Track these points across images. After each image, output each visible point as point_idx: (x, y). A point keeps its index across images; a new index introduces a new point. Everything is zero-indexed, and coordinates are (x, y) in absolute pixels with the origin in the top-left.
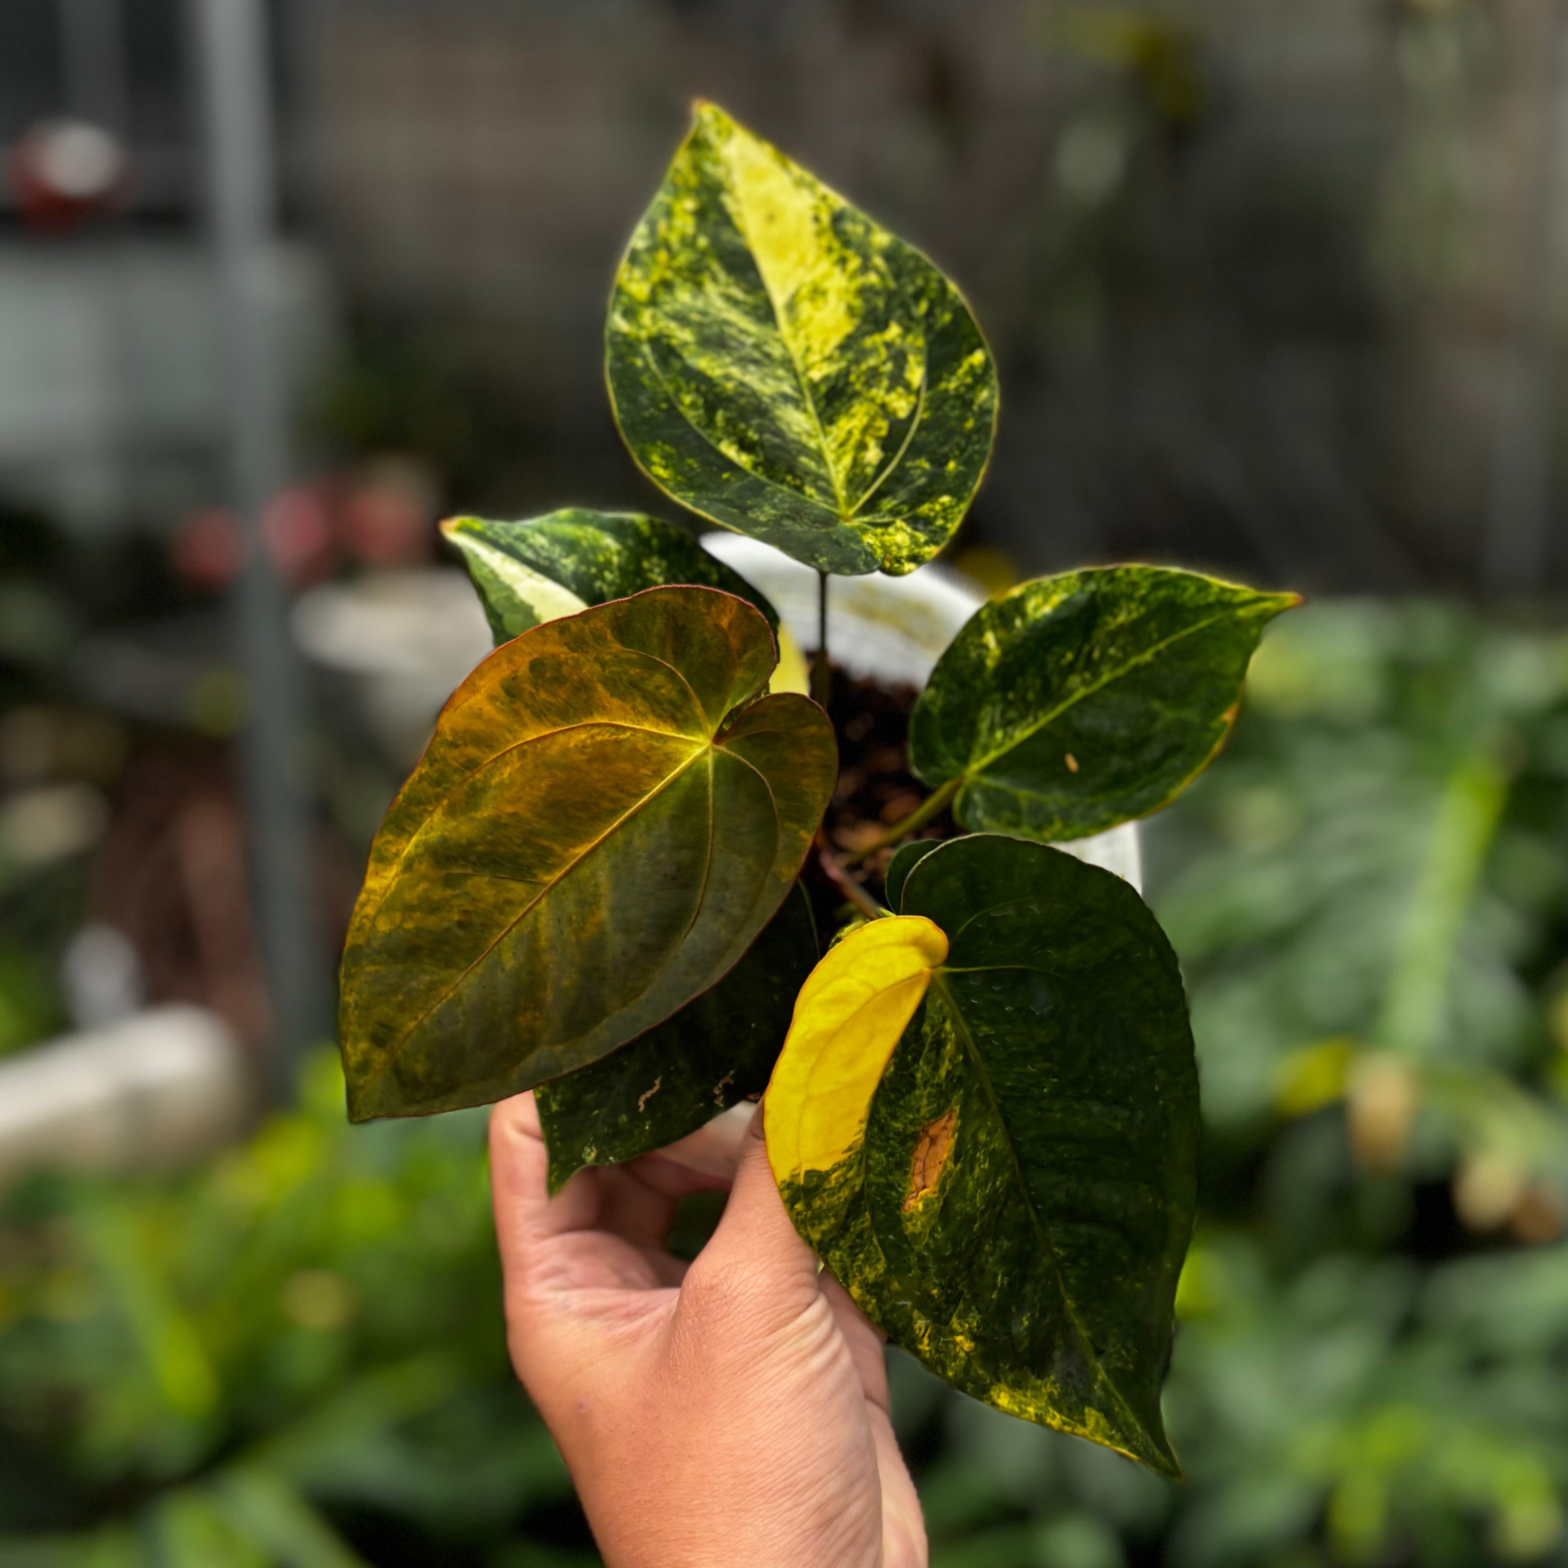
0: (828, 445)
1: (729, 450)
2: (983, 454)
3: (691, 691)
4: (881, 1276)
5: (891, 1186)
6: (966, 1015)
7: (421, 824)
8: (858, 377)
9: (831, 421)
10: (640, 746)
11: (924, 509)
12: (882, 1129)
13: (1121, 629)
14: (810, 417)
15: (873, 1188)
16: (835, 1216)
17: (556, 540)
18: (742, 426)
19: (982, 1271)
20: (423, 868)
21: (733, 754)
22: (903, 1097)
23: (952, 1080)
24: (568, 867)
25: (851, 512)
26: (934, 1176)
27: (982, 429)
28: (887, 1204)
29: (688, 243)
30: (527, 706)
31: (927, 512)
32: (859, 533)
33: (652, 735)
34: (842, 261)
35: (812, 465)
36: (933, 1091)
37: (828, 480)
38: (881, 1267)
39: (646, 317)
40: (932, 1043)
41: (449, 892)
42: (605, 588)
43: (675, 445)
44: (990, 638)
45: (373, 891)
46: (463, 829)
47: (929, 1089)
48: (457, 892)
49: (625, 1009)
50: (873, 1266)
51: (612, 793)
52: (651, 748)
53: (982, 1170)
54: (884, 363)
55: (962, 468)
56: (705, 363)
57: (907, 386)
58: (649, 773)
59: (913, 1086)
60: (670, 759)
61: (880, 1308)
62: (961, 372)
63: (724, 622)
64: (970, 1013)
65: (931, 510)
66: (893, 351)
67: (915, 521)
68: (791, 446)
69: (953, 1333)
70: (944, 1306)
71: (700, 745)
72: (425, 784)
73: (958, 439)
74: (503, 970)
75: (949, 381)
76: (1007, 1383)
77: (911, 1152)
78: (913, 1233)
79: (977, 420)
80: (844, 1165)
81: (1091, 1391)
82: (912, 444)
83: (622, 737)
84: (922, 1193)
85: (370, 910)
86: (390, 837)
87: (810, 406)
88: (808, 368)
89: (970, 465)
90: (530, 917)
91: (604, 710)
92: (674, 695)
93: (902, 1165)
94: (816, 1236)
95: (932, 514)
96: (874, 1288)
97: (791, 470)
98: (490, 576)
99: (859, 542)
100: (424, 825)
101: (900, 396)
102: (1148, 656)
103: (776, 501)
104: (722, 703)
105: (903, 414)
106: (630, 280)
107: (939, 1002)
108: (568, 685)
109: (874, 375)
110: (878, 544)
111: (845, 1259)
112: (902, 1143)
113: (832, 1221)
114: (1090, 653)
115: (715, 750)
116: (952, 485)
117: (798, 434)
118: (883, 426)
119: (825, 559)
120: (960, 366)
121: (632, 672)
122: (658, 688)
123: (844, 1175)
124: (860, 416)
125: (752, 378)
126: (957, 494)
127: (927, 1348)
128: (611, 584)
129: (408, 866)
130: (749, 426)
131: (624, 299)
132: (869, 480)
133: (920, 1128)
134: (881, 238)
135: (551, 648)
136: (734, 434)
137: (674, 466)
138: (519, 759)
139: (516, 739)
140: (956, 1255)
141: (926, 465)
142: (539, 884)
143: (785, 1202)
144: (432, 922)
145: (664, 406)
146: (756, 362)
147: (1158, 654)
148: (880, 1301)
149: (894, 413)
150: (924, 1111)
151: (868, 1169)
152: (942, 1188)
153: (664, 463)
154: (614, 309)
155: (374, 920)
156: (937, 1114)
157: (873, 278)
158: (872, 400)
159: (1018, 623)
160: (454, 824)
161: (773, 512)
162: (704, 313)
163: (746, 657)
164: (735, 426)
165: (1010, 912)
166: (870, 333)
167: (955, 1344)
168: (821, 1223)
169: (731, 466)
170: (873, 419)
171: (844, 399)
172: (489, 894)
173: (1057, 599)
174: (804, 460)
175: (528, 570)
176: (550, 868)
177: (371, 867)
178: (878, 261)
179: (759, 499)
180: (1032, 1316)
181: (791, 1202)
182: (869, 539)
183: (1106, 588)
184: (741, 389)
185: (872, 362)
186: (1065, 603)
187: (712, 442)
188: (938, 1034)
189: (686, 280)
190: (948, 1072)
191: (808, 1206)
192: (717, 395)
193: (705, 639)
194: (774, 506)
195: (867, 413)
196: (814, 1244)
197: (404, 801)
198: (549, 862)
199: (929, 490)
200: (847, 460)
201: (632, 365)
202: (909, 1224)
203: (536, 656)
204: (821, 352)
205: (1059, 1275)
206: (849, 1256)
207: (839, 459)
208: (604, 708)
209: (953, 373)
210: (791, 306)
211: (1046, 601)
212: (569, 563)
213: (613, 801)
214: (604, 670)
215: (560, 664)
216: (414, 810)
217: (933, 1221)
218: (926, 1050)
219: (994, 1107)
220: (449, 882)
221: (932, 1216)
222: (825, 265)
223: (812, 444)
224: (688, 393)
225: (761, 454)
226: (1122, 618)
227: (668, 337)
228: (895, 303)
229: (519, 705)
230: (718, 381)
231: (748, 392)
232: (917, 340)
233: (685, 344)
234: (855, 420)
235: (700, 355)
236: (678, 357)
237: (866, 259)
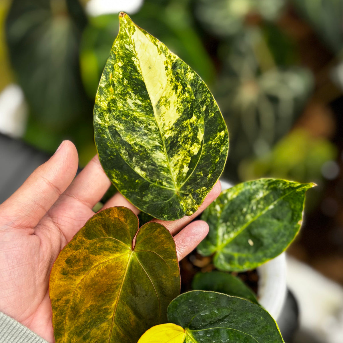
0: (171, 165)
1: (138, 170)
8: (181, 139)
9: (172, 156)
14: (165, 154)
25: (179, 189)
29: (120, 82)
32: (179, 200)
34: (176, 88)
35: (165, 174)
37: (171, 179)
43: (119, 170)
54: (190, 133)
55: (212, 177)
57: (198, 142)
62: (216, 138)
65: (199, 191)
66: (193, 127)
68: (158, 168)
73: (213, 166)
75: (212, 141)
79: (220, 159)
82: (199, 165)
87: (165, 150)
88: (164, 133)
91: (96, 261)
97: (158, 177)
101: (195, 146)
103: (153, 191)
105: (195, 153)
106: (100, 101)
110: (185, 205)
116: (207, 183)
117: (160, 162)
118: (189, 159)
120: (216, 135)
124: (181, 156)
125: (145, 142)
130: (144, 163)
131: (99, 109)
132: (184, 178)
136: (139, 165)
137: (120, 178)
138: (80, 290)
141: (202, 174)
145: (115, 154)
146: (146, 134)
149: (193, 153)
153: (116, 177)
154: (95, 114)
157: (187, 95)
158: (185, 149)
161: (151, 196)
164: (139, 163)
166: (185, 119)
169: (138, 176)
170: (185, 156)
171: (176, 148)
174: (162, 172)
176: (110, 314)
182: (182, 203)
184: (141, 148)
187: (132, 168)
189: (120, 98)
192: (133, 152)
194: (152, 193)
195: (184, 154)
198: (109, 312)
199: (200, 184)
200: (177, 171)
201: (103, 138)
204: (168, 126)
207: (174, 171)
209: (214, 138)
210: (158, 106)
222: (170, 89)
223: (165, 165)
224: (123, 149)
225: (148, 172)
227: (115, 127)
228: (195, 106)
230: (133, 145)
231: (143, 150)
232: (202, 122)
233: (121, 130)
234: (179, 157)
235: (126, 135)
236: (119, 136)
237: (184, 86)
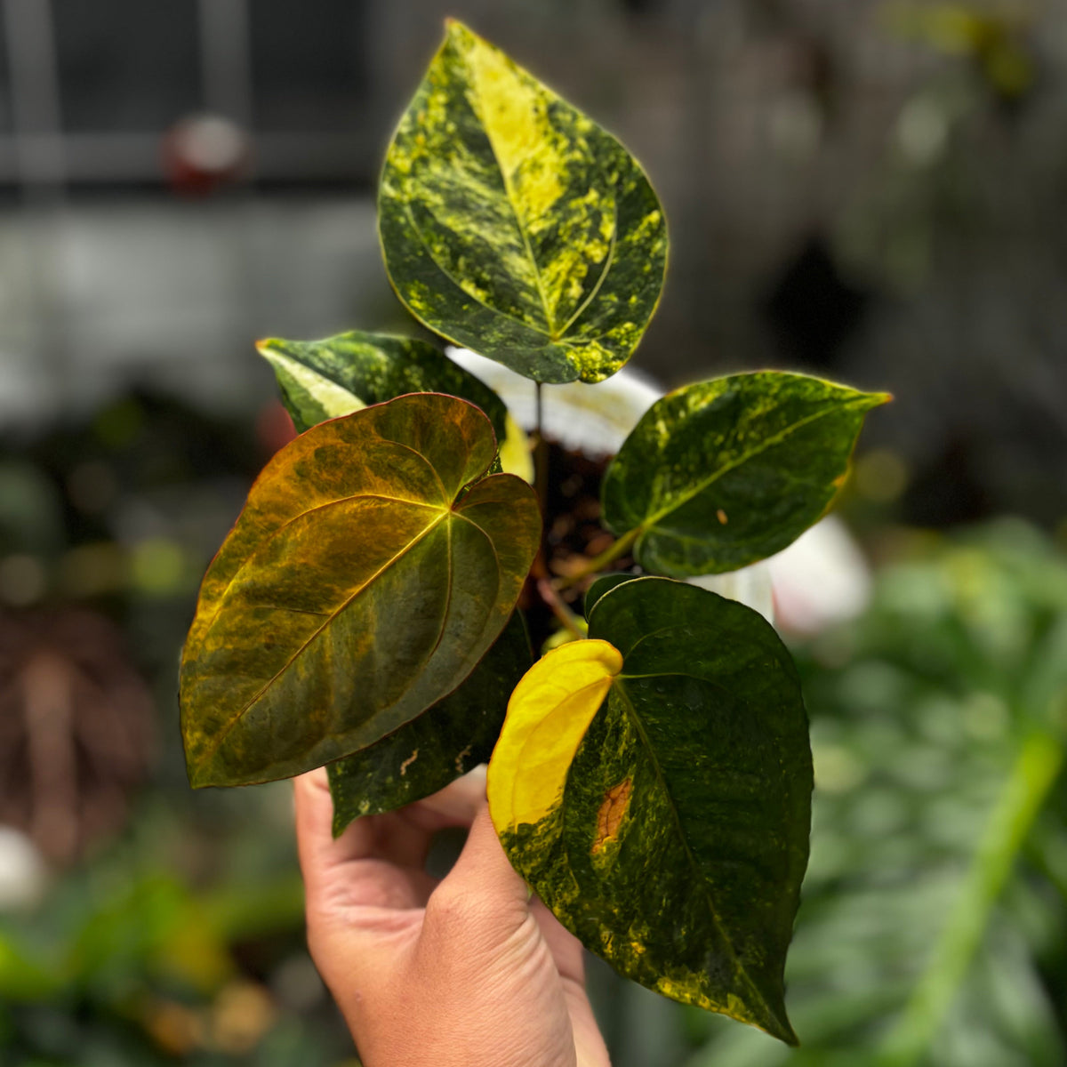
0: (543, 283)
1: (469, 288)
2: (657, 291)
3: (435, 472)
4: (576, 899)
5: (583, 834)
6: (638, 710)
7: (237, 571)
8: (565, 232)
9: (545, 265)
10: (397, 512)
11: (613, 332)
12: (576, 794)
13: (759, 419)
14: (529, 261)
15: (569, 836)
16: (541, 856)
17: (340, 354)
18: (478, 269)
19: (651, 895)
20: (238, 604)
21: (466, 518)
22: (591, 770)
23: (628, 757)
24: (344, 603)
25: (559, 334)
26: (615, 827)
27: (657, 272)
28: (580, 847)
29: (440, 128)
30: (313, 483)
31: (614, 335)
32: (564, 351)
33: (406, 505)
34: (555, 142)
35: (530, 299)
36: (614, 765)
37: (541, 310)
38: (576, 893)
39: (408, 184)
40: (612, 730)
41: (257, 622)
42: (377, 390)
43: (427, 283)
44: (661, 426)
45: (202, 622)
46: (268, 575)
47: (610, 764)
48: (264, 622)
49: (387, 709)
50: (570, 892)
51: (376, 547)
52: (405, 514)
53: (650, 822)
54: (585, 220)
55: (641, 301)
56: (452, 222)
57: (602, 238)
58: (403, 532)
59: (598, 762)
60: (419, 522)
61: (575, 923)
62: (642, 227)
63: (458, 421)
64: (641, 708)
65: (618, 333)
66: (592, 211)
67: (606, 342)
68: (515, 285)
69: (630, 940)
70: (622, 921)
71: (442, 511)
72: (239, 542)
73: (638, 279)
74: (298, 679)
75: (632, 234)
76: (670, 976)
77: (597, 810)
78: (599, 869)
79: (653, 265)
80: (547, 819)
81: (731, 980)
82: (605, 282)
83: (385, 505)
84: (606, 839)
85: (201, 635)
86: (214, 581)
87: (529, 253)
88: (528, 224)
89: (648, 299)
90: (318, 640)
91: (370, 486)
92: (422, 474)
93: (590, 818)
94: (527, 871)
95: (618, 336)
96: (570, 909)
97: (514, 302)
98: (292, 382)
99: (564, 358)
100: (239, 573)
101: (596, 246)
102: (778, 438)
103: (503, 326)
104: (458, 481)
105: (598, 260)
106: (396, 157)
107: (618, 700)
108: (343, 467)
109: (577, 230)
110: (578, 360)
111: (549, 887)
112: (591, 803)
113: (539, 860)
114: (736, 437)
115: (454, 516)
116: (633, 314)
117: (520, 275)
118: (583, 268)
119: (538, 372)
120: (641, 223)
121: (390, 457)
122: (409, 469)
123: (547, 827)
124: (566, 261)
125: (486, 233)
126: (637, 321)
127: (611, 952)
128: (381, 387)
129: (228, 603)
130: (483, 270)
131: (392, 172)
132: (572, 310)
133: (603, 793)
134: (585, 124)
135: (330, 441)
136: (472, 275)
137: (427, 300)
138: (309, 522)
139: (306, 508)
140: (632, 884)
141: (615, 299)
142: (325, 615)
143: (504, 846)
144: (245, 644)
145: (420, 253)
146: (489, 220)
147: (786, 437)
148: (576, 917)
149: (592, 258)
150: (607, 780)
151: (566, 822)
152: (621, 836)
153: (419, 297)
154: (384, 179)
155: (203, 642)
156: (616, 782)
157: (577, 155)
158: (575, 249)
159: (682, 414)
160: (261, 571)
161: (501, 335)
162: (451, 183)
163: (475, 446)
164: (473, 270)
165: (670, 634)
166: (575, 197)
167: (631, 948)
168: (531, 862)
169: (469, 300)
170: (575, 263)
171: (555, 248)
172: (287, 623)
173: (711, 396)
174: (524, 295)
175: (319, 377)
176: (331, 604)
177: (201, 604)
178: (582, 142)
179: (491, 325)
180: (689, 928)
181: (508, 847)
182: (571, 356)
183: (748, 388)
184: (478, 241)
185: (576, 219)
186: (717, 400)
187: (456, 281)
188: (617, 723)
189: (438, 157)
190: (625, 752)
191: (521, 849)
192: (460, 246)
193: (444, 433)
194: (501, 331)
195: (572, 259)
196: (526, 877)
197: (224, 554)
198: (331, 599)
199: (617, 318)
200: (556, 295)
201: (397, 222)
202: (596, 862)
203: (318, 446)
204: (538, 211)
205: (709, 897)
206: (552, 885)
207: (550, 294)
208: (370, 485)
209: (636, 228)
210: (517, 177)
211: (703, 397)
212: (349, 372)
213: (377, 553)
214: (369, 456)
215: (337, 452)
216: (232, 561)
217: (613, 860)
218: (608, 735)
219: (659, 776)
220: (258, 614)
221: (613, 857)
222: (543, 145)
223: (531, 283)
224: (439, 243)
225: (491, 289)
226: (759, 410)
227: (424, 201)
228: (594, 174)
229: (307, 483)
230: (460, 235)
231: (483, 243)
232: (611, 203)
233: (436, 206)
234: (562, 264)
235: (447, 214)
236: (432, 216)
237: (573, 140)
